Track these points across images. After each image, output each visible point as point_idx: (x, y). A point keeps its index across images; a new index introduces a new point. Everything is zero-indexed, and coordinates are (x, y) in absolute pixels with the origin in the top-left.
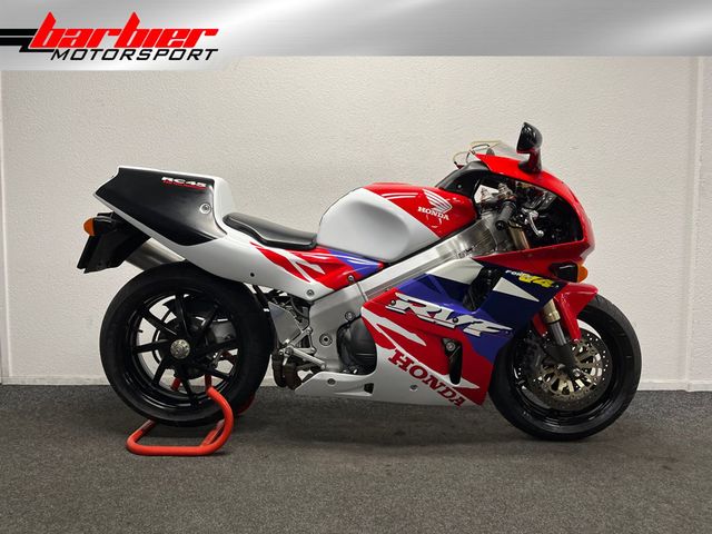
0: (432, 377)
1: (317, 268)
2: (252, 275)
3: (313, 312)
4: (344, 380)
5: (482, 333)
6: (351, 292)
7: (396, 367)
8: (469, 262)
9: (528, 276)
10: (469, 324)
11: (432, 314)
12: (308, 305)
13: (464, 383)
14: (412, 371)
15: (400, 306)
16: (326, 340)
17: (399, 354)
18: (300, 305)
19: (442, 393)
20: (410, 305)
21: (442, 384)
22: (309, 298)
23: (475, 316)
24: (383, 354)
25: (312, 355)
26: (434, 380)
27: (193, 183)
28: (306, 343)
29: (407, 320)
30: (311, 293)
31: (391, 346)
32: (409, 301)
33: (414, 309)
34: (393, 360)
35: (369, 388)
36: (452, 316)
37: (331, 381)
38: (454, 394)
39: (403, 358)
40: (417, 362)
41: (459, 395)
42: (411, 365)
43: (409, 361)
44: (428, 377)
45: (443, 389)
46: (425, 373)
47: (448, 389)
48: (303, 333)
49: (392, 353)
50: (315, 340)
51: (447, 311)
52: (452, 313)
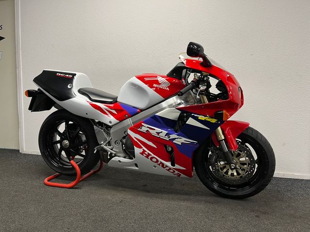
0: (161, 163)
1: (114, 112)
2: (87, 114)
3: (112, 131)
4: (125, 161)
5: (182, 143)
7: (144, 157)
8: (174, 110)
9: (203, 117)
10: (176, 138)
11: (158, 133)
12: (110, 127)
14: (151, 158)
15: (144, 129)
16: (118, 143)
17: (144, 151)
18: (108, 127)
20: (148, 129)
21: (167, 166)
22: (110, 124)
23: (178, 135)
24: (137, 151)
25: (112, 149)
26: (163, 165)
27: (68, 75)
28: (109, 144)
29: (147, 135)
30: (110, 122)
31: (140, 147)
32: (148, 127)
33: (150, 130)
34: (142, 153)
35: (136, 165)
36: (167, 135)
37: (120, 161)
38: (174, 172)
39: (146, 153)
40: (153, 155)
43: (149, 155)
45: (167, 168)
48: (108, 139)
49: (141, 150)
50: (113, 143)
51: (165, 132)
52: (167, 133)
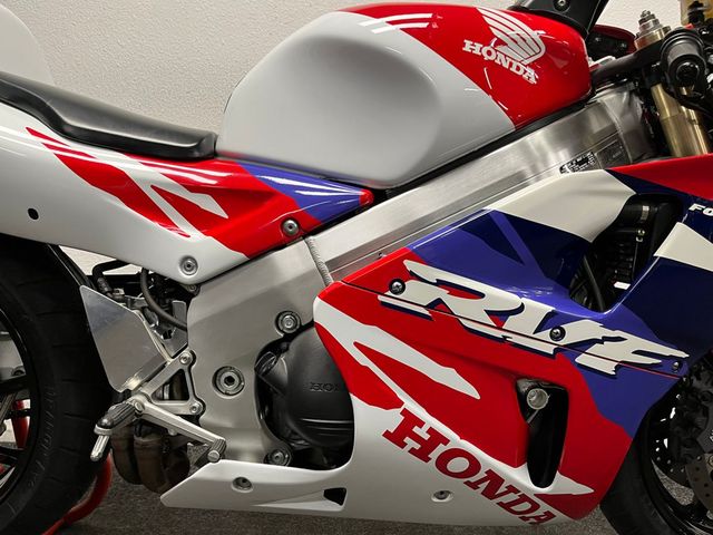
0: (491, 474)
1: (209, 204)
2: (33, 214)
3: (196, 313)
5: (622, 366)
6: (291, 261)
7: (402, 455)
8: (604, 180)
10: (592, 342)
11: (499, 317)
12: (184, 293)
13: (562, 484)
14: (442, 463)
15: (417, 296)
16: (230, 380)
17: (410, 420)
18: (166, 294)
19: (507, 506)
20: (443, 294)
21: (511, 489)
22: (185, 277)
23: (607, 324)
24: (370, 421)
25: (194, 419)
26: (494, 480)
28: (179, 387)
29: (435, 331)
30: (188, 263)
31: (390, 402)
32: (440, 283)
34: (396, 437)
35: (336, 495)
36: (549, 322)
37: (241, 482)
38: (535, 507)
39: (422, 432)
40: (456, 441)
41: (545, 507)
42: (441, 449)
43: (437, 438)
44: (482, 474)
45: (512, 497)
46: (475, 465)
47: (524, 498)
48: (173, 365)
49: (393, 418)
50: (200, 380)
51: (538, 309)
52: (549, 315)
